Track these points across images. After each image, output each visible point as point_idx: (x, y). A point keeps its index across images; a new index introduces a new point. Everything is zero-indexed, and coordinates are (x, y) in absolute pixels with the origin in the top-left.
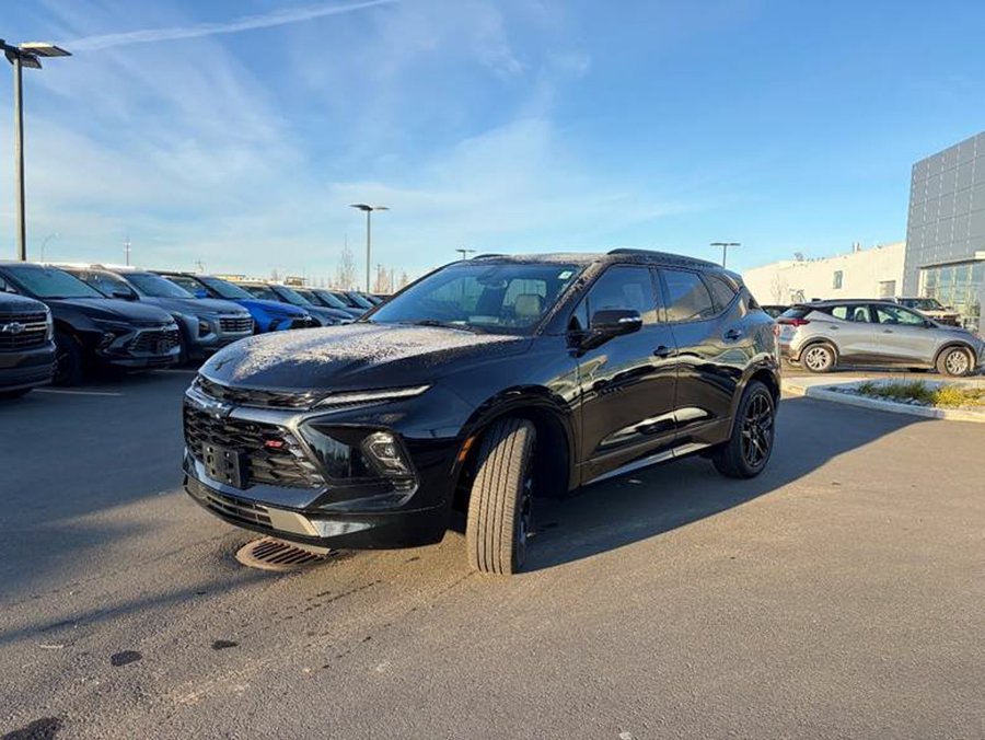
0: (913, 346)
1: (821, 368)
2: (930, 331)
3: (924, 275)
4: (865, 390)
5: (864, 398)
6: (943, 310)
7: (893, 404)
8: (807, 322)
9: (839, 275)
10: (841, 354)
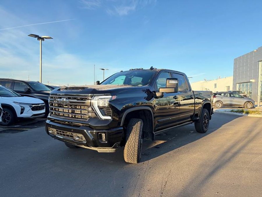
0: (238, 102)
1: (219, 107)
2: (243, 99)
3: (238, 85)
4: (232, 111)
5: (232, 113)
6: (243, 94)
7: (238, 114)
8: (216, 97)
9: (215, 85)
10: (224, 104)
